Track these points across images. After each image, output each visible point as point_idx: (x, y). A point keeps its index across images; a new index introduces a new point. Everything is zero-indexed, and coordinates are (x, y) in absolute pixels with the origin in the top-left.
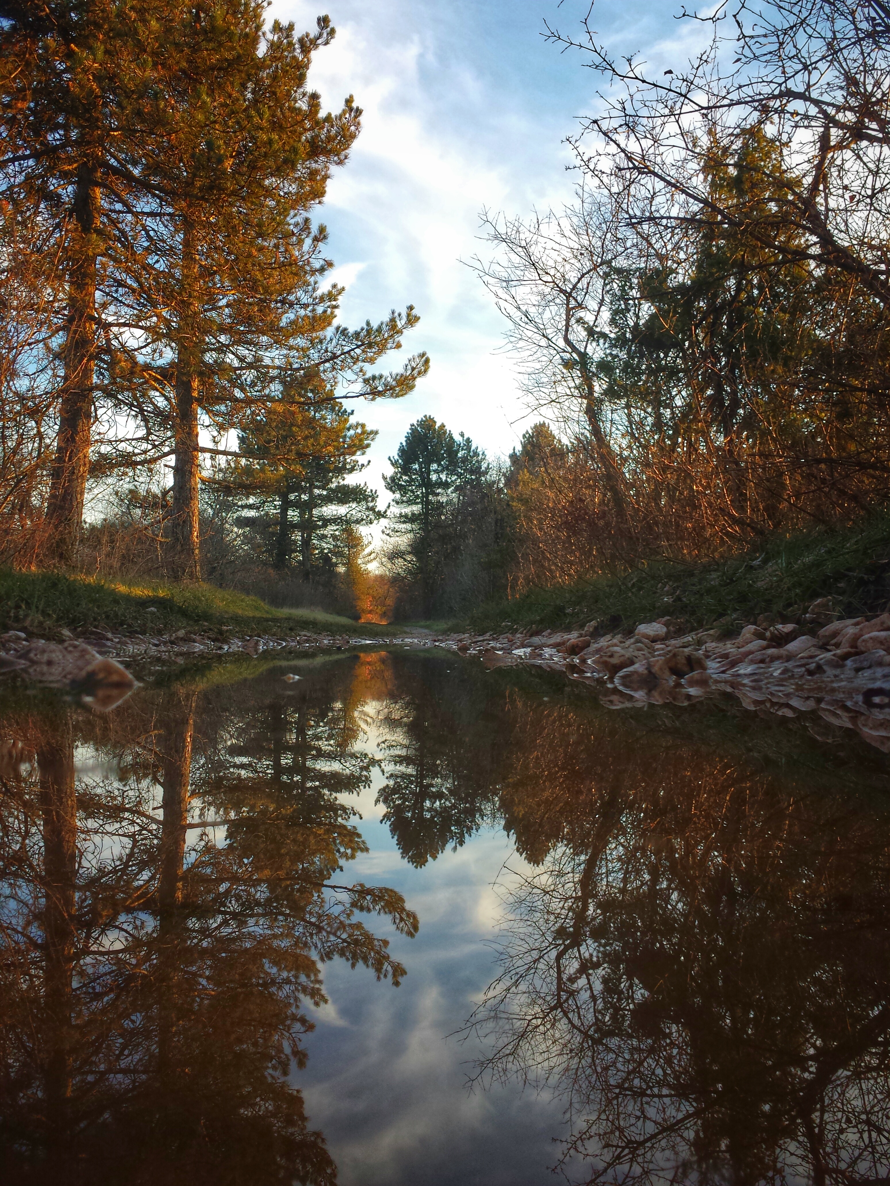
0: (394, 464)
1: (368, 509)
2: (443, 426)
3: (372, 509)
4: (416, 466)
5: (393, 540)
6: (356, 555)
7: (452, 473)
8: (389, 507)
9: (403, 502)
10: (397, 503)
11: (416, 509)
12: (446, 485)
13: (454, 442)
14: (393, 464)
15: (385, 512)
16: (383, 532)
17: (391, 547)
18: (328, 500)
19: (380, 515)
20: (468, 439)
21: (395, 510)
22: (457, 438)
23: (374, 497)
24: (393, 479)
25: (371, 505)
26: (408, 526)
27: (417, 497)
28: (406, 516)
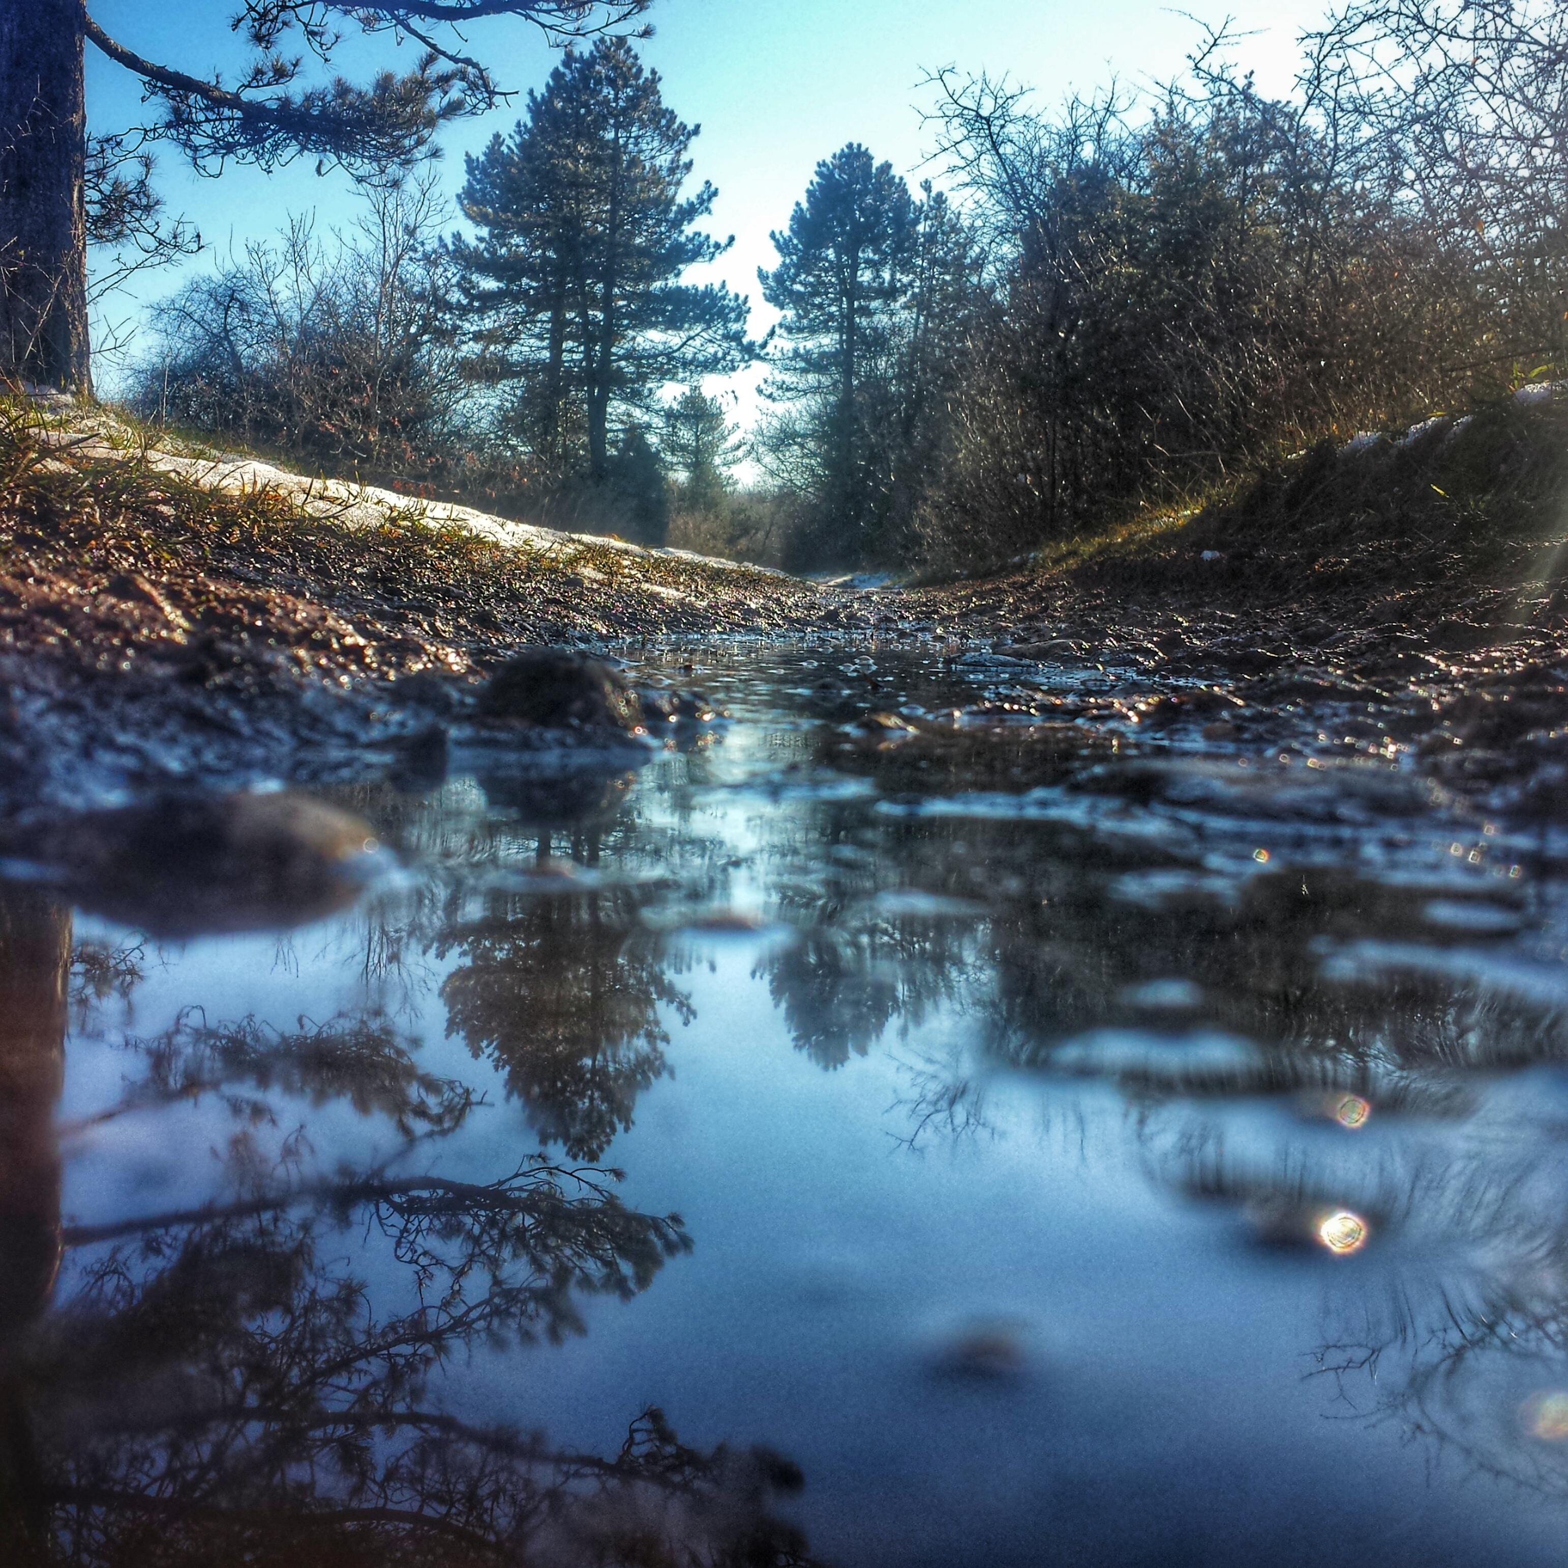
0: (783, 247)
1: (726, 337)
2: (887, 167)
3: (737, 337)
4: (831, 254)
5: (780, 408)
6: (711, 448)
7: (906, 266)
8: (772, 333)
9: (800, 330)
10: (789, 330)
11: (828, 341)
12: (890, 293)
13: (909, 202)
14: (779, 247)
15: (764, 345)
16: (760, 391)
17: (776, 423)
18: (642, 321)
19: (750, 352)
20: (940, 195)
21: (784, 344)
22: (917, 195)
23: (741, 311)
24: (779, 278)
25: (734, 327)
26: (812, 378)
27: (831, 316)
28: (806, 357)
